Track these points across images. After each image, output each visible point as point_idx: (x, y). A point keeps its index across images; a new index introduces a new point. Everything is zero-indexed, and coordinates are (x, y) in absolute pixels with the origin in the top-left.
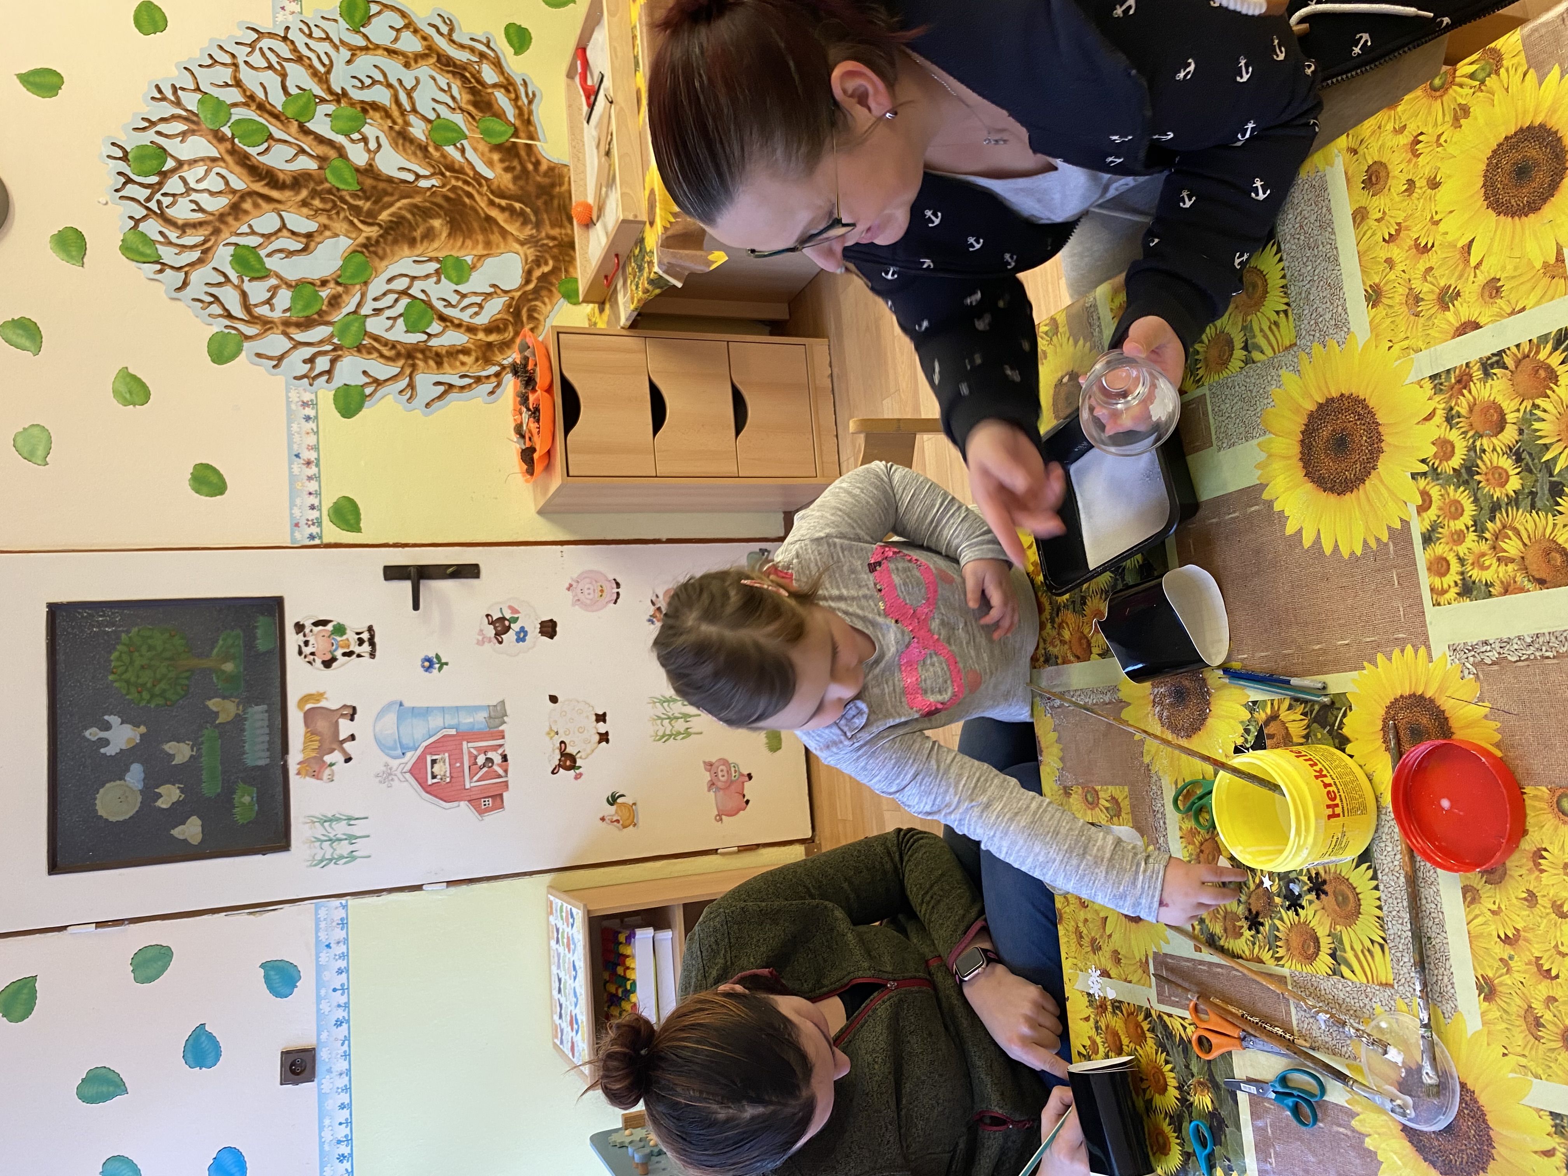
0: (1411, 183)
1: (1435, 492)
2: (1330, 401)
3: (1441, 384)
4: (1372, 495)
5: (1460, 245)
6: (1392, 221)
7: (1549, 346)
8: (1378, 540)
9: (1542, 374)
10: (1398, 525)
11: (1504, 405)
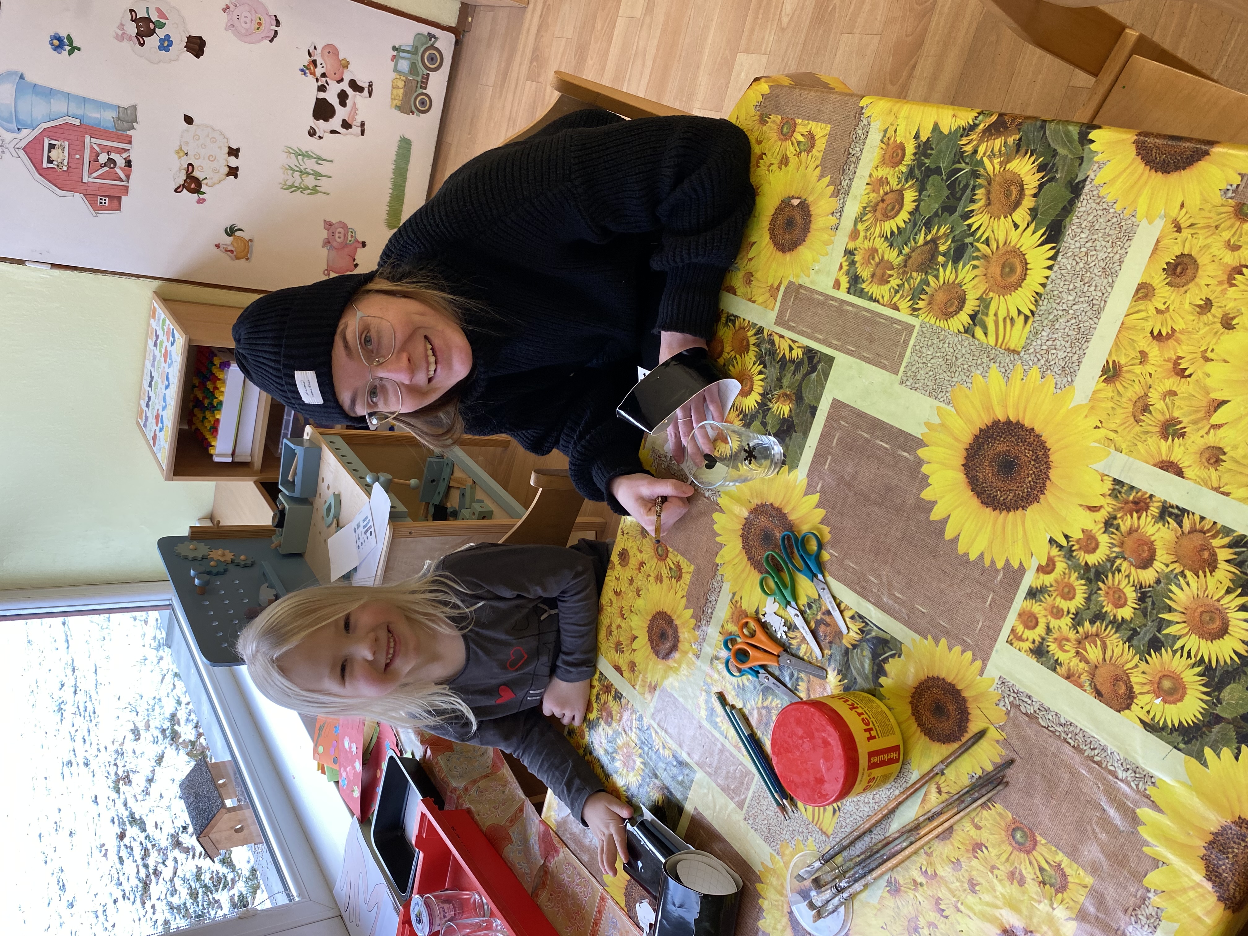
0: (1207, 305)
1: (1061, 566)
2: (1019, 425)
3: (1120, 492)
4: (1009, 527)
5: (1214, 395)
6: (1170, 323)
7: (1227, 540)
8: (993, 562)
9: (1206, 555)
10: (1016, 565)
11: (1159, 553)
